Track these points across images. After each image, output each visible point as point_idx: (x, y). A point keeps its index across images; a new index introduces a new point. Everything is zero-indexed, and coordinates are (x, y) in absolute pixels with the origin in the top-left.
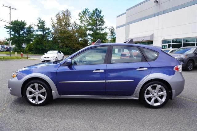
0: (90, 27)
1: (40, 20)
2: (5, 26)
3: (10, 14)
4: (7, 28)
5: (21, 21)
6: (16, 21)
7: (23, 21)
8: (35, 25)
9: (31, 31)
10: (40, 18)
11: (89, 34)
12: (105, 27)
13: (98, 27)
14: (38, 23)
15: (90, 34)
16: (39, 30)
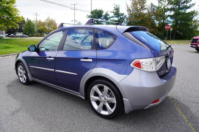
0: (170, 7)
1: (115, 6)
2: (87, 15)
3: (91, 4)
4: (88, 18)
5: (99, 10)
6: (95, 10)
7: (100, 9)
8: (110, 12)
9: (107, 18)
10: (115, 4)
11: (169, 16)
12: (191, 4)
13: (182, 5)
14: (114, 10)
15: (171, 15)
16: (115, 16)
